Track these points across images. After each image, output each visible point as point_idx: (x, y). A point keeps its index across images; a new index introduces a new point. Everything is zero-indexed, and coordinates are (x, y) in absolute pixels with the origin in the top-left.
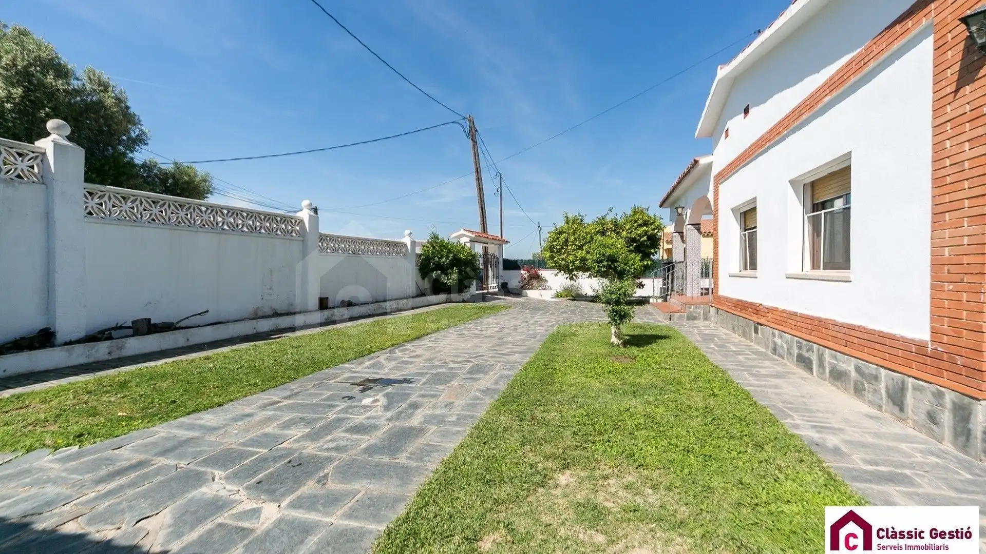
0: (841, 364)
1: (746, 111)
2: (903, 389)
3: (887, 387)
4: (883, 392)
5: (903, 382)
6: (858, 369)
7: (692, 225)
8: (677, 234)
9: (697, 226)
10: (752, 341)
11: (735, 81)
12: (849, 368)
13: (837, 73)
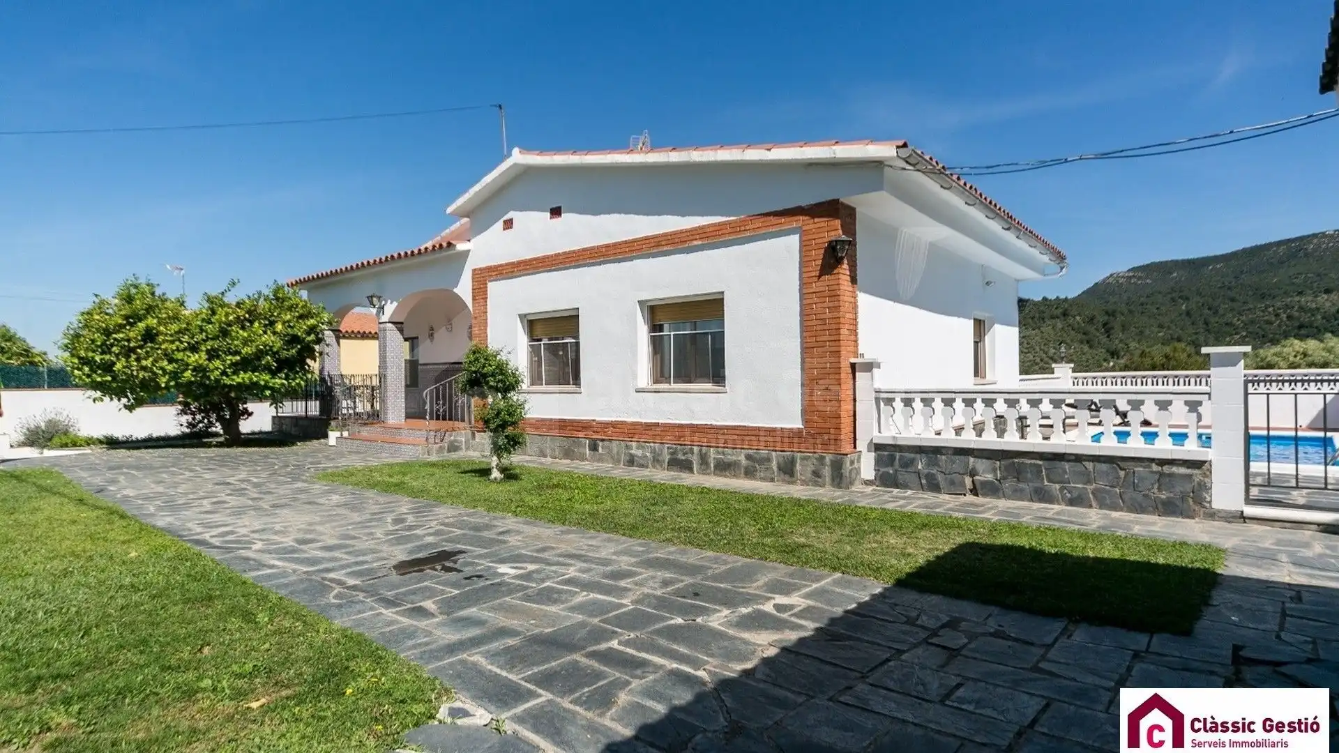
0: (729, 457)
1: (556, 212)
2: (792, 462)
3: (778, 463)
4: (775, 468)
5: (793, 457)
6: (748, 457)
7: (393, 323)
8: (331, 333)
9: (399, 326)
10: (586, 459)
11: (525, 173)
12: (740, 458)
13: (709, 226)
